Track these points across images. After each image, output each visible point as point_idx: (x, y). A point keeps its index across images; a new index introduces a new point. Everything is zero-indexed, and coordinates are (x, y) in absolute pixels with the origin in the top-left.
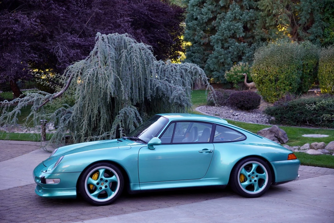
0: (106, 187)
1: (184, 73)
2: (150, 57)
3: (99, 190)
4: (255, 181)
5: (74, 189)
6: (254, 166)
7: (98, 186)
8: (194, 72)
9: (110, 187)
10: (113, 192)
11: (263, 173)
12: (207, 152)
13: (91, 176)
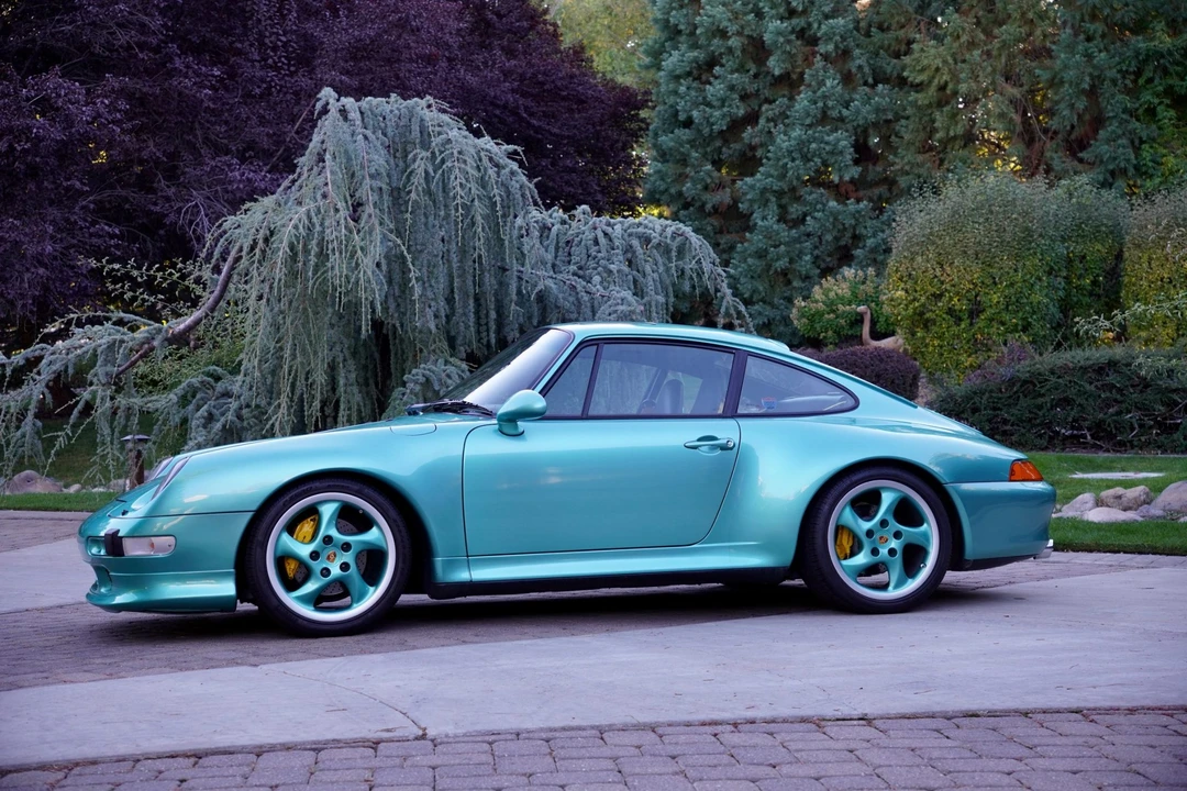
0: (345, 567)
1: (639, 250)
2: (513, 182)
3: (319, 579)
4: (892, 552)
5: (227, 574)
6: (887, 499)
7: (317, 566)
8: (674, 246)
9: (362, 571)
10: (372, 589)
11: (922, 524)
12: (714, 447)
13: (291, 528)
